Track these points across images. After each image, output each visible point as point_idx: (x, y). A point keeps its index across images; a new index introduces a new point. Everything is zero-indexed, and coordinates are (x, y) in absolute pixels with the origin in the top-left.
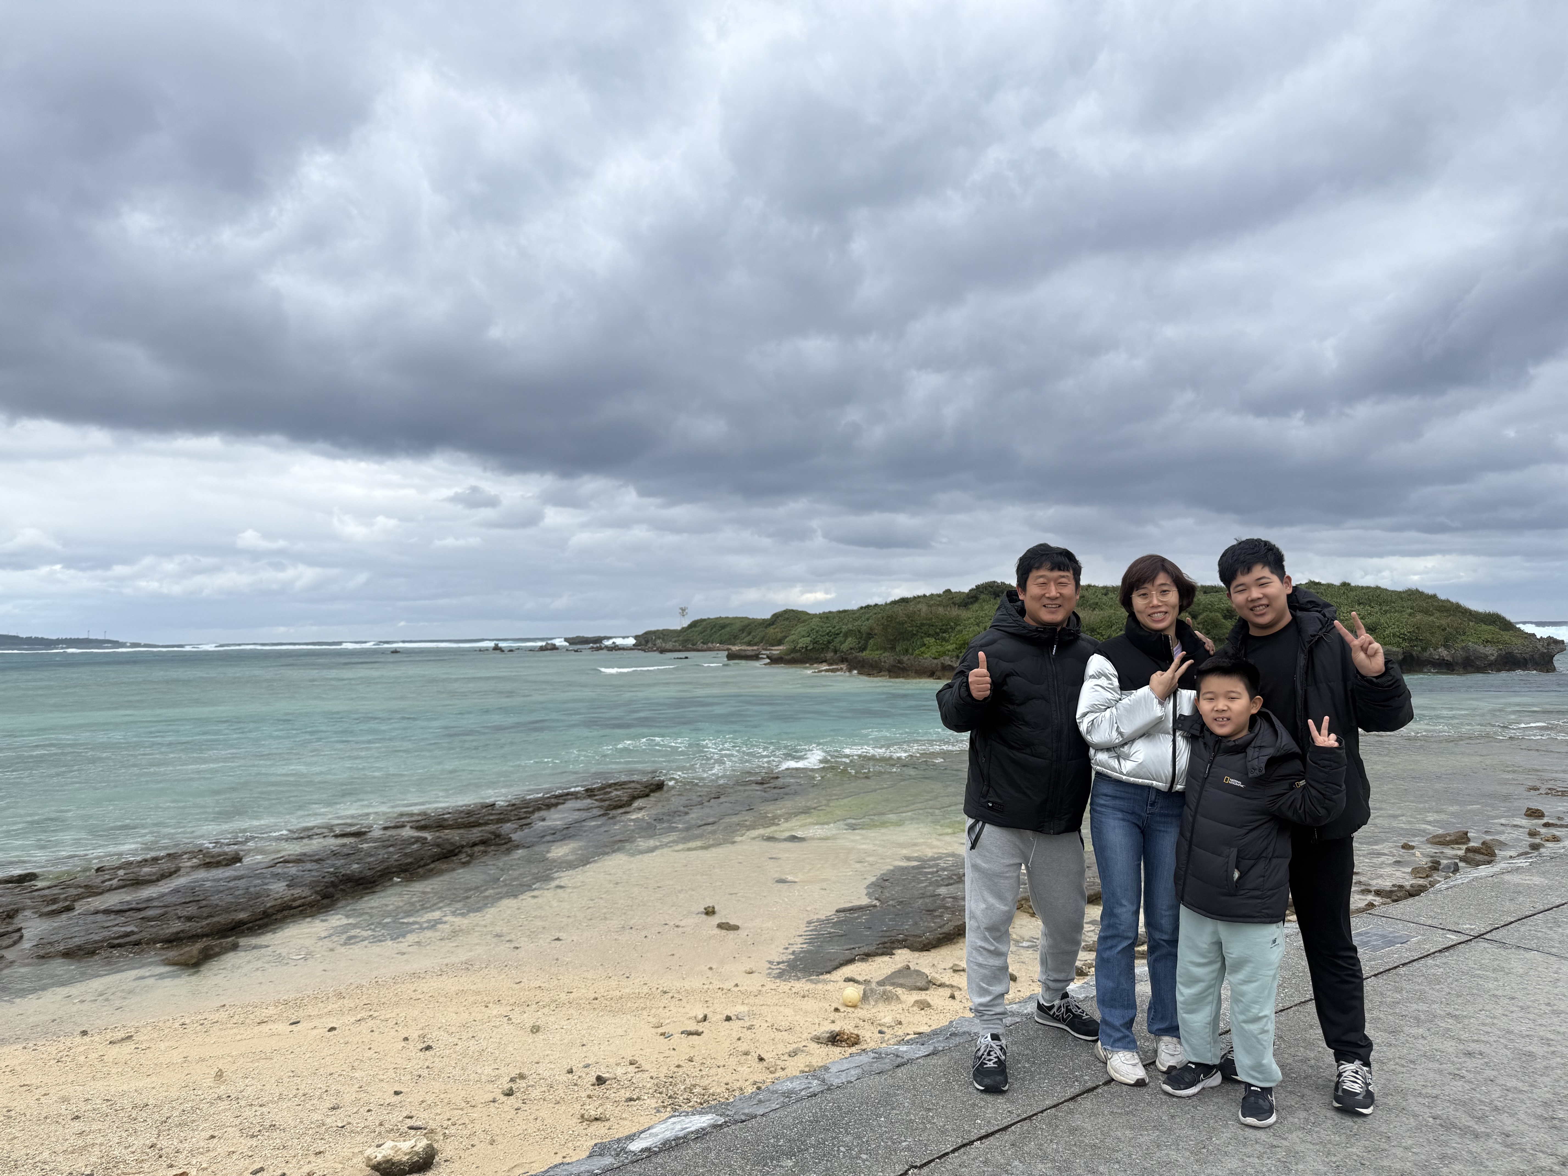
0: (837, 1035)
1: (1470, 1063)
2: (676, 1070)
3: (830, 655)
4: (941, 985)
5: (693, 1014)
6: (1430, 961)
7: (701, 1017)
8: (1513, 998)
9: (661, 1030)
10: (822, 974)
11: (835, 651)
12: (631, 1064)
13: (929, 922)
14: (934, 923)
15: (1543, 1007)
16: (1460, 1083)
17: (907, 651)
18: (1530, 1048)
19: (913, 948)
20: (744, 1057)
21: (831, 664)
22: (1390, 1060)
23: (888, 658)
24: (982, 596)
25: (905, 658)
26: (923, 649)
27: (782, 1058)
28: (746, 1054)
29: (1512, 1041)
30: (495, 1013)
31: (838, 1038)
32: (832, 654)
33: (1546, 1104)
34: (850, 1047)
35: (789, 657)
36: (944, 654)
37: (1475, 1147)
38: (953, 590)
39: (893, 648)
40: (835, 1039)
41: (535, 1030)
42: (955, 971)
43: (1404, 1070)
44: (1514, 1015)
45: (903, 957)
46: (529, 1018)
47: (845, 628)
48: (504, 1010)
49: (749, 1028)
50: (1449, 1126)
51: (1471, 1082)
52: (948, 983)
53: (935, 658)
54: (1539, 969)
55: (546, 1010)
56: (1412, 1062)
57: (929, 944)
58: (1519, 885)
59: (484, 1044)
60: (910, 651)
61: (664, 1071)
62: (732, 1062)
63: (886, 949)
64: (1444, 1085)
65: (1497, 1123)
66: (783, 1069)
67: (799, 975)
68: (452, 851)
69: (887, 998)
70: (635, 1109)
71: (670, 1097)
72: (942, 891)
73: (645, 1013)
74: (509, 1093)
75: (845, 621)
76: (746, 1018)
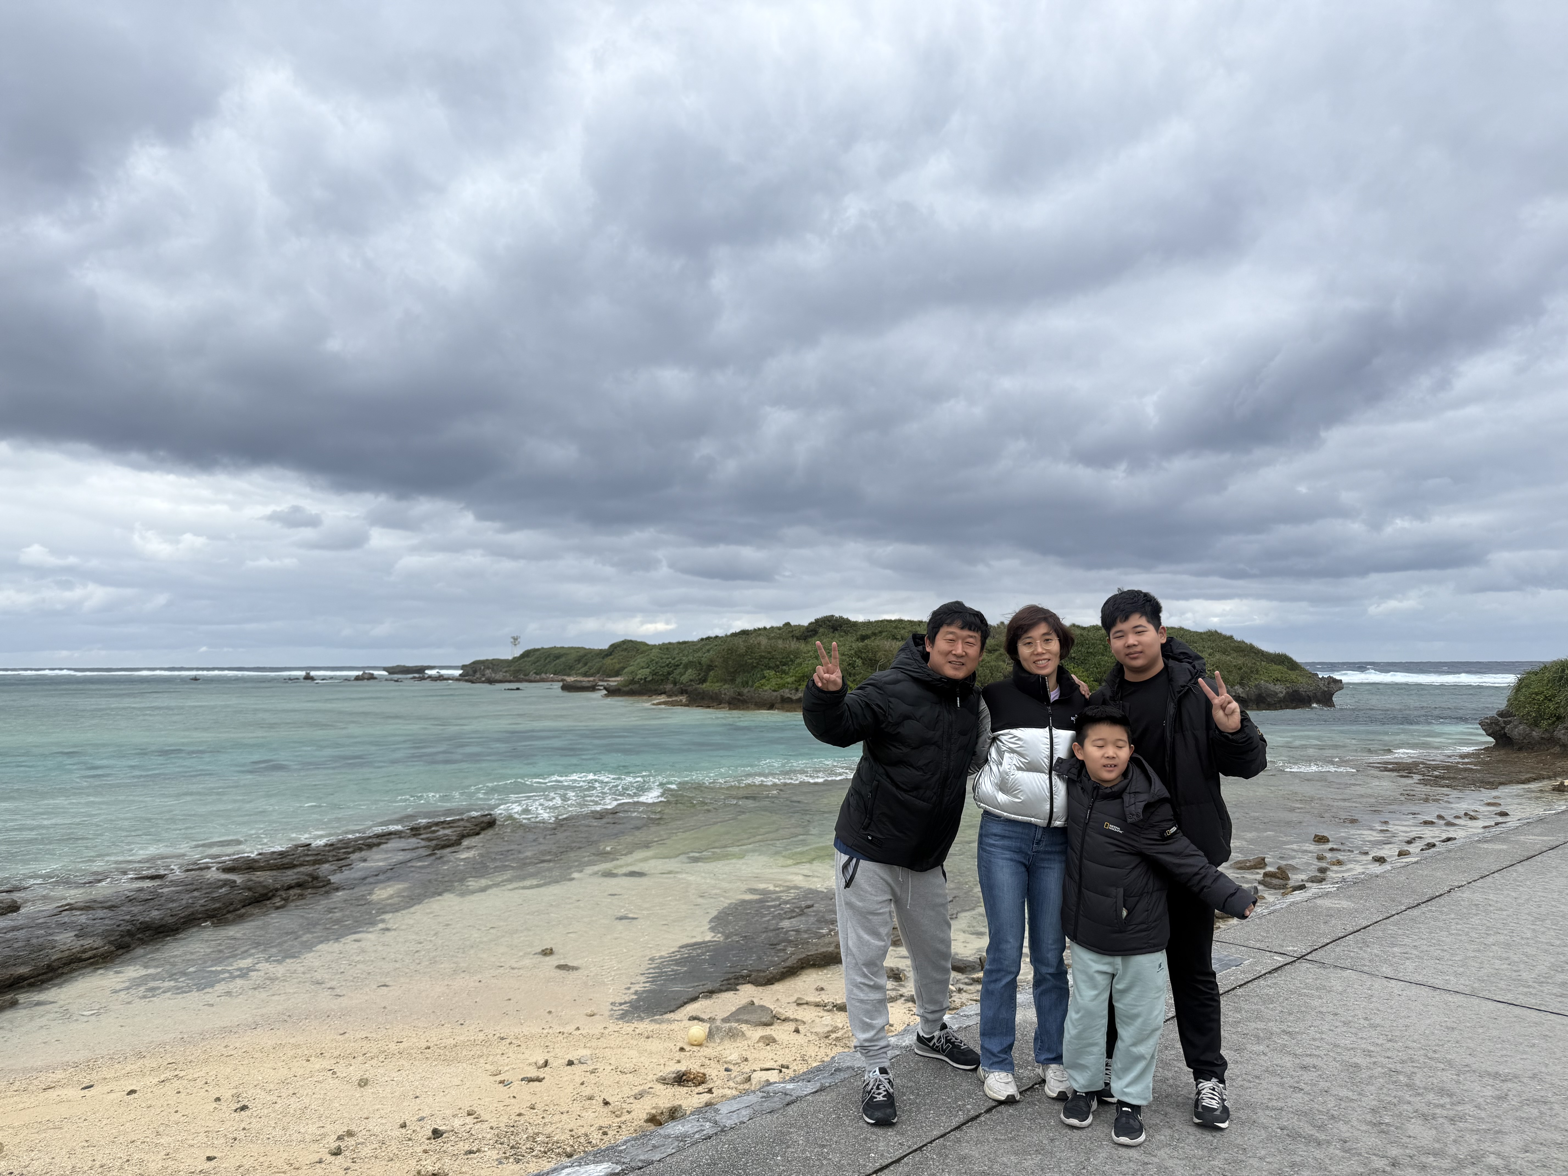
0: (684, 1075)
1: (1307, 1076)
2: (517, 1118)
3: (669, 687)
4: (786, 1020)
5: (532, 1060)
6: (1262, 982)
7: (541, 1062)
8: (1336, 1014)
9: (499, 1078)
10: (666, 1013)
11: (675, 683)
12: (469, 1115)
13: (773, 956)
14: (778, 957)
15: (1362, 1021)
16: (1300, 1095)
17: (747, 683)
18: (1355, 1060)
19: (757, 983)
20: (589, 1102)
21: (670, 696)
22: (1238, 1076)
23: (728, 690)
24: (821, 630)
25: (745, 691)
26: (763, 681)
27: (628, 1101)
28: (591, 1098)
29: (1339, 1054)
30: (317, 1066)
31: (684, 1078)
32: (672, 686)
33: (1373, 1111)
34: (696, 1086)
35: (626, 689)
36: (783, 686)
37: (1318, 1154)
38: (793, 623)
39: (733, 681)
40: (681, 1079)
41: (363, 1083)
42: (799, 1004)
43: (1251, 1085)
44: (1339, 1030)
45: (747, 993)
46: (355, 1072)
47: (685, 660)
48: (327, 1064)
49: (592, 1072)
50: (1295, 1136)
51: (1309, 1094)
52: (792, 1017)
53: (774, 691)
54: (1355, 986)
55: (374, 1062)
56: (1257, 1077)
57: (772, 978)
58: (1330, 908)
59: (307, 1101)
60: (750, 683)
61: (504, 1119)
62: (576, 1107)
63: (731, 984)
64: (1286, 1097)
65: (1335, 1130)
66: (629, 1112)
67: (642, 1015)
68: (266, 894)
69: (733, 1035)
70: (475, 1161)
71: (512, 1148)
72: (786, 924)
73: (482, 1061)
74: (337, 1152)
75: (686, 652)
76: (589, 1062)
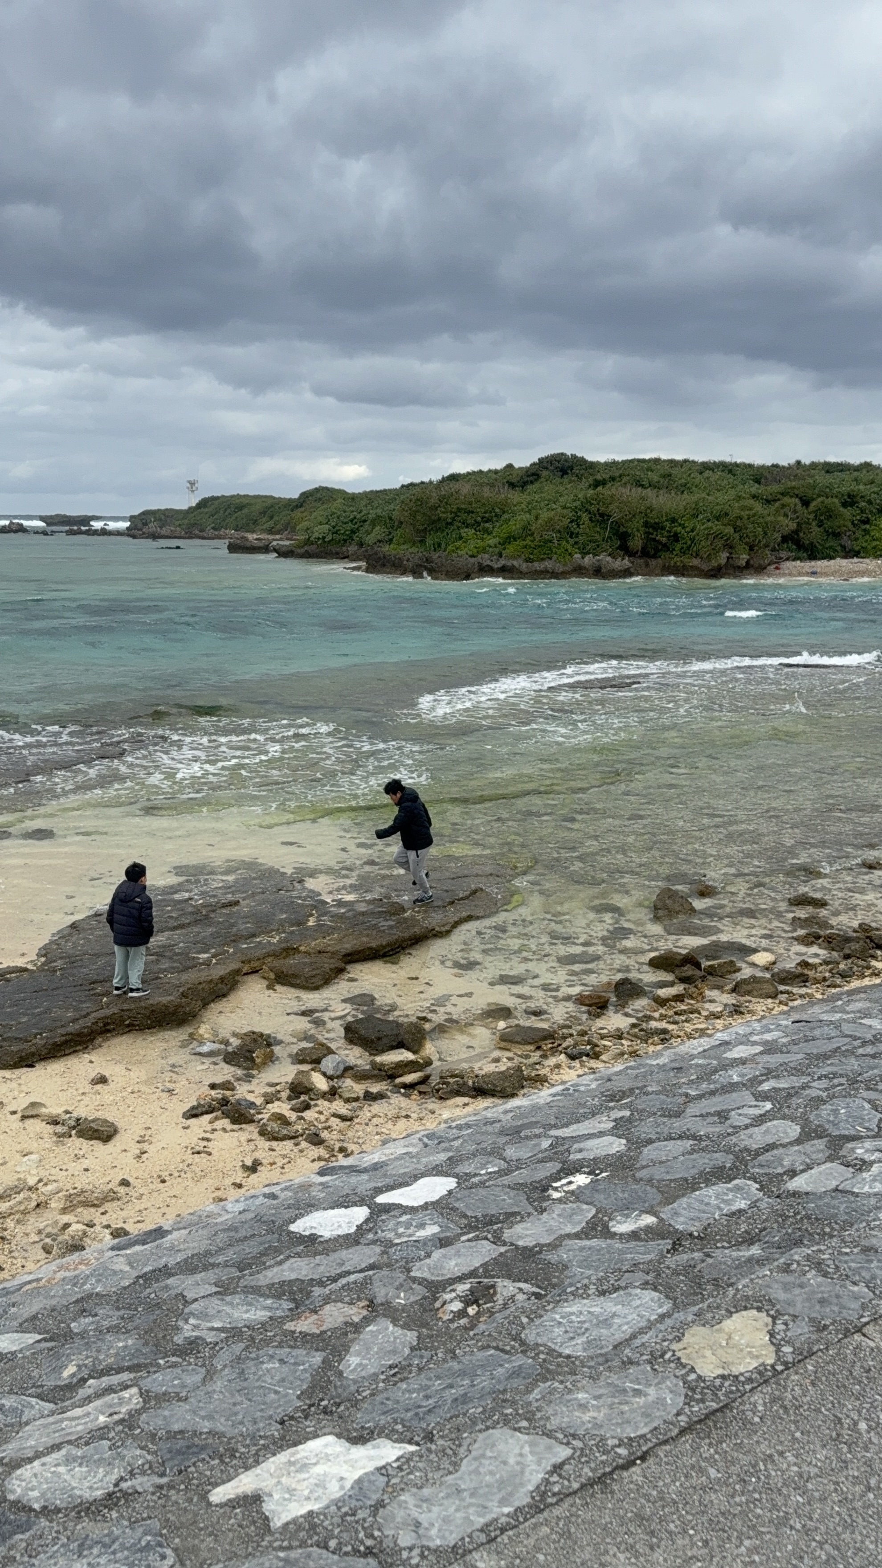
3: (352, 549)
25: (435, 556)
35: (302, 551)
38: (516, 466)
39: (422, 542)
47: (372, 514)
53: (472, 556)
60: (443, 546)
75: (375, 504)
